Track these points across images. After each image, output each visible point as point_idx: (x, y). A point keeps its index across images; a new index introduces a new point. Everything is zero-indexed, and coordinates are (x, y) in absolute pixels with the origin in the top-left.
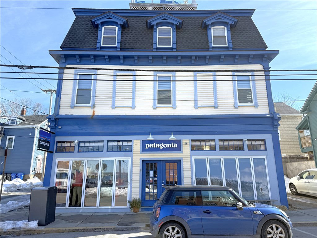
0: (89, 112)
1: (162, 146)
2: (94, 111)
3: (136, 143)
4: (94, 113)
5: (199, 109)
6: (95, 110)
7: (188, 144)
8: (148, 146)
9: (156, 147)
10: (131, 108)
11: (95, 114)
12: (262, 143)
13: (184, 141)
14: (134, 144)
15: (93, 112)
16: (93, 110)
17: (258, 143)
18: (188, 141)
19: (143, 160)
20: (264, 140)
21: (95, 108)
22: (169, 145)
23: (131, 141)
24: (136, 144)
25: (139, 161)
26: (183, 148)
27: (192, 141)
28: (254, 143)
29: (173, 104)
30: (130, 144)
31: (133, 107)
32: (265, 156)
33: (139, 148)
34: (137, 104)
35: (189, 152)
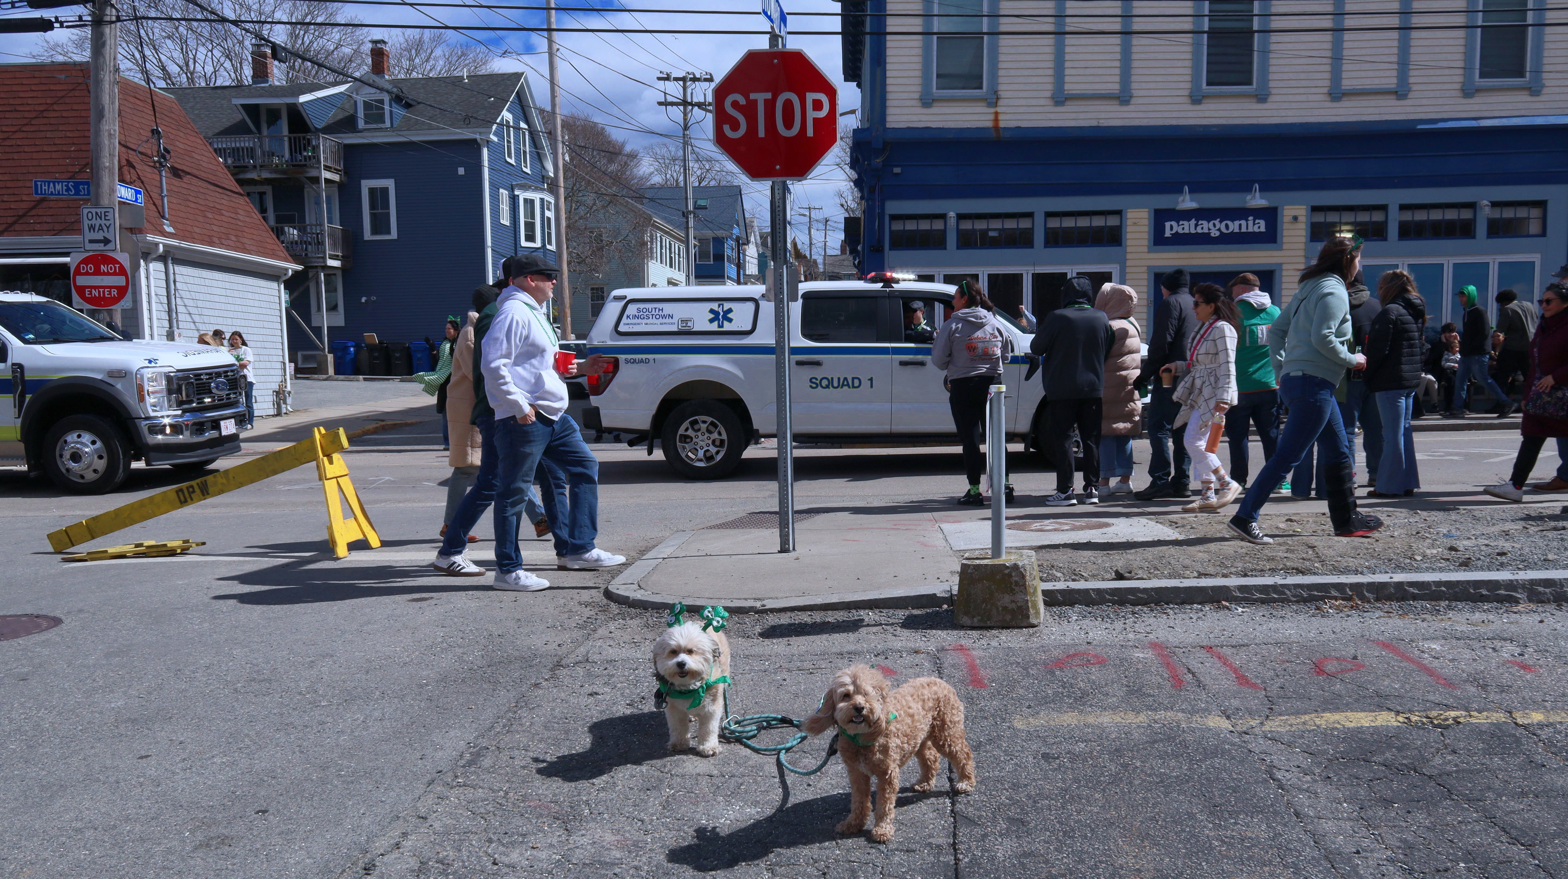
0: (983, 117)
1: (1217, 227)
2: (996, 114)
3: (1134, 221)
4: (996, 120)
5: (1346, 103)
6: (999, 110)
7: (1302, 219)
8: (1172, 228)
9: (1199, 230)
10: (1116, 102)
11: (1002, 124)
12: (1535, 212)
13: (1288, 212)
14: (1129, 222)
15: (992, 117)
16: (992, 110)
17: (1522, 213)
18: (1301, 211)
19: (1157, 271)
20: (1541, 204)
21: (1000, 103)
22: (1240, 225)
23: (1119, 213)
24: (1135, 224)
25: (1145, 276)
26: (1285, 233)
27: (1315, 209)
28: (1508, 213)
29: (1257, 83)
30: (1113, 221)
31: (1123, 97)
32: (1539, 256)
33: (1146, 236)
34: (1137, 87)
35: (1302, 246)
